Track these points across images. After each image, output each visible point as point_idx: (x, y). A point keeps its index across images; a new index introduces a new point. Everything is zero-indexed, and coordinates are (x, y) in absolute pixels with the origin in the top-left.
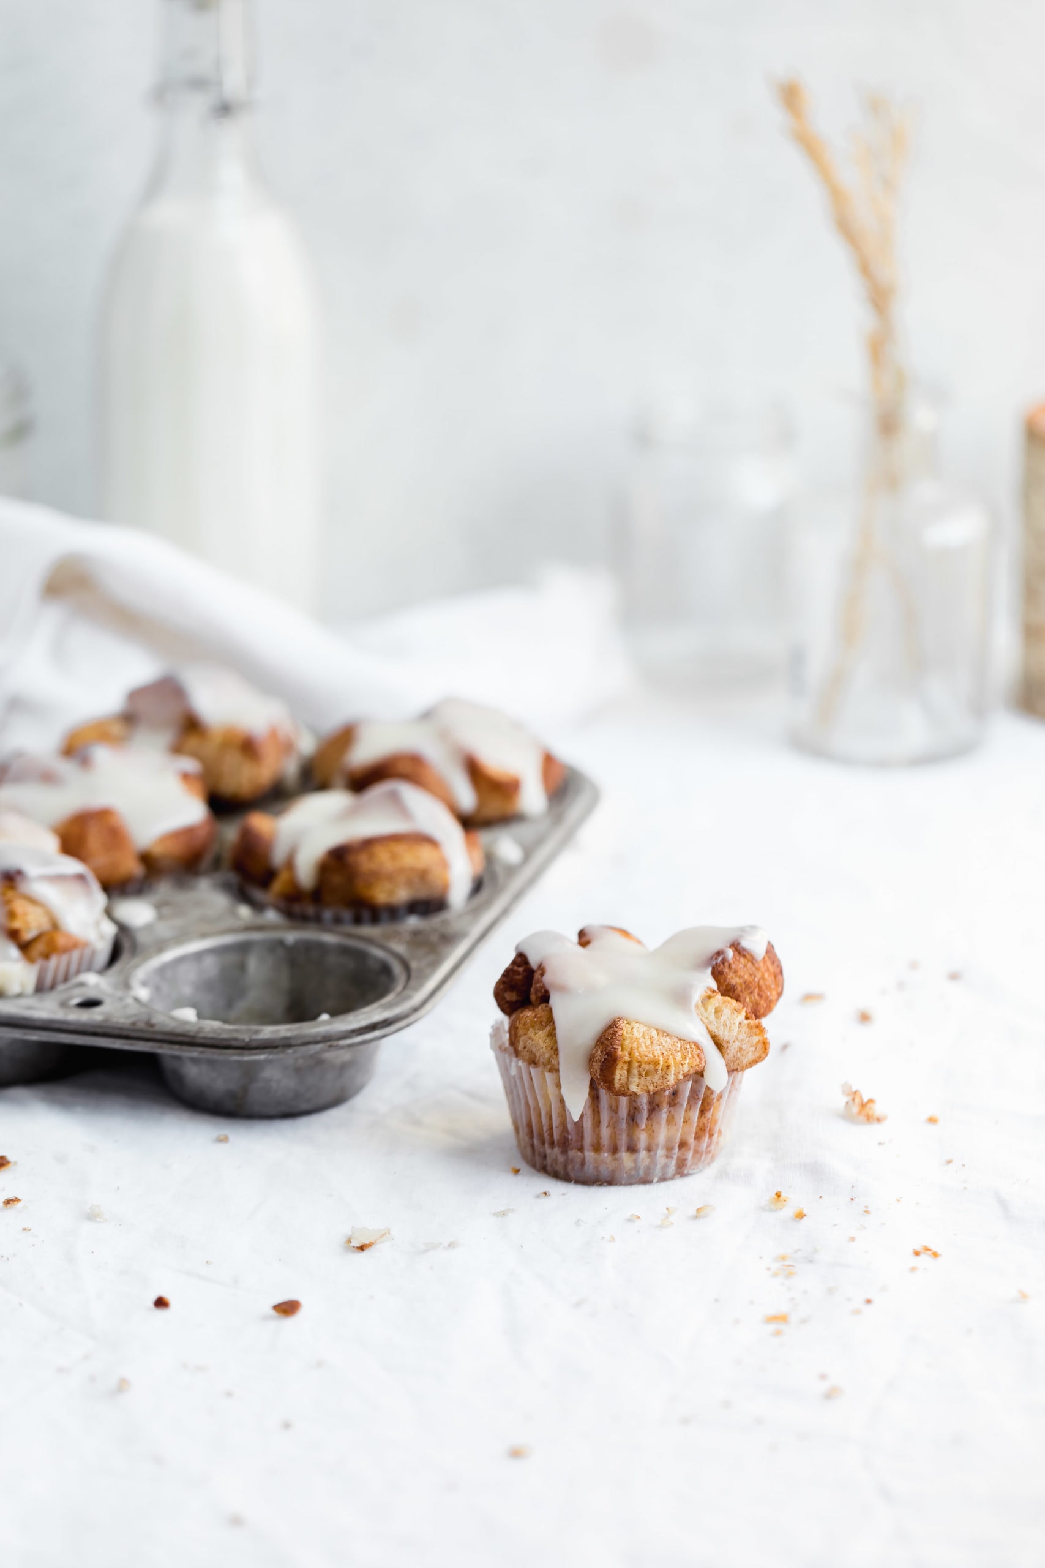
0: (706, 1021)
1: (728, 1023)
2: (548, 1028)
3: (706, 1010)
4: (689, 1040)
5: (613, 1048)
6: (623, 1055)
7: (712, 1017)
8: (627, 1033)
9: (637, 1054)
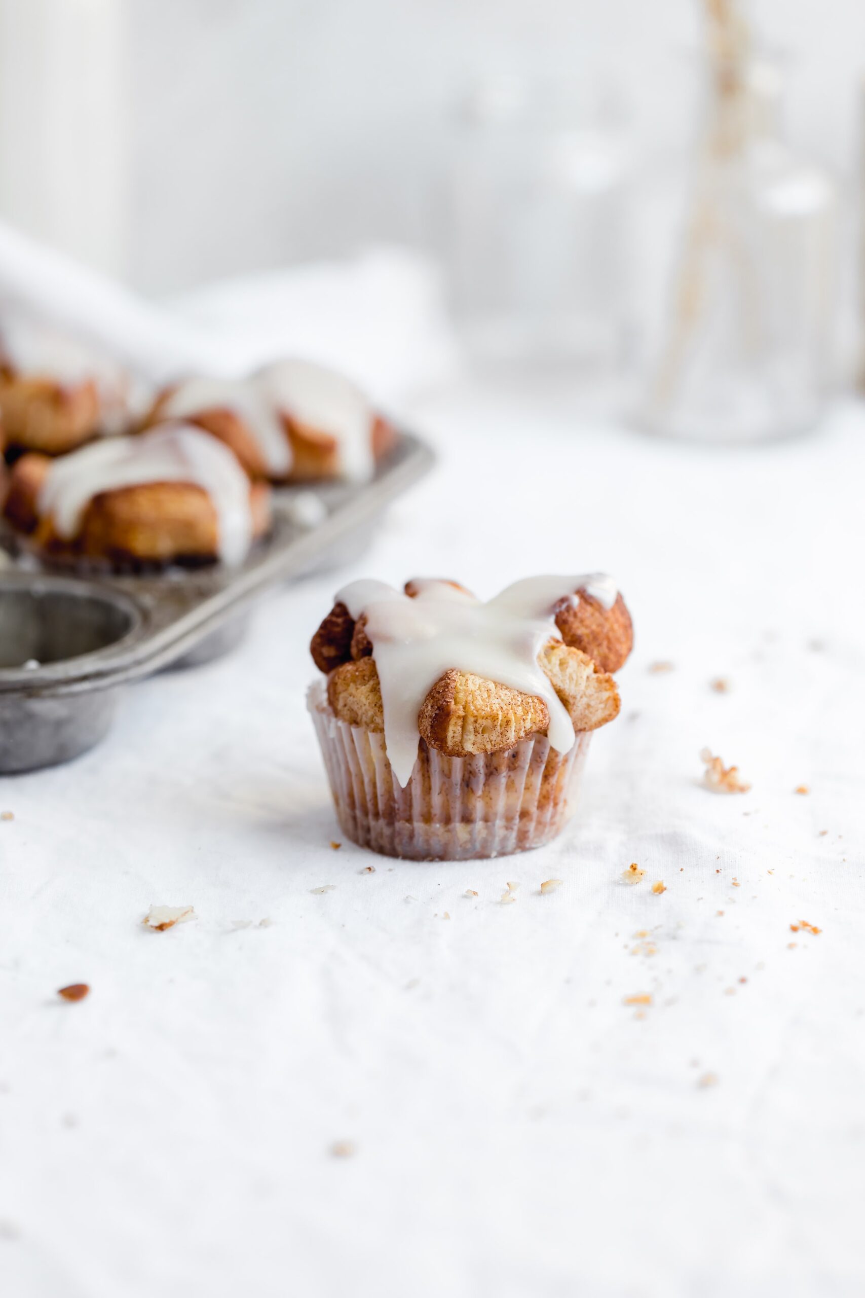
0: (550, 674)
1: (574, 677)
2: (371, 683)
3: (550, 662)
4: (531, 694)
5: (445, 701)
6: (457, 709)
7: (557, 669)
8: (461, 685)
9: (472, 708)
